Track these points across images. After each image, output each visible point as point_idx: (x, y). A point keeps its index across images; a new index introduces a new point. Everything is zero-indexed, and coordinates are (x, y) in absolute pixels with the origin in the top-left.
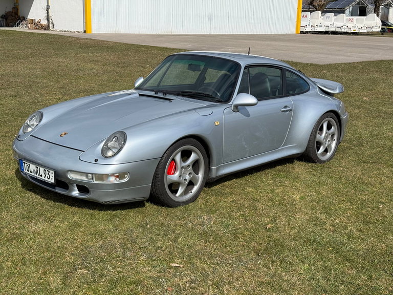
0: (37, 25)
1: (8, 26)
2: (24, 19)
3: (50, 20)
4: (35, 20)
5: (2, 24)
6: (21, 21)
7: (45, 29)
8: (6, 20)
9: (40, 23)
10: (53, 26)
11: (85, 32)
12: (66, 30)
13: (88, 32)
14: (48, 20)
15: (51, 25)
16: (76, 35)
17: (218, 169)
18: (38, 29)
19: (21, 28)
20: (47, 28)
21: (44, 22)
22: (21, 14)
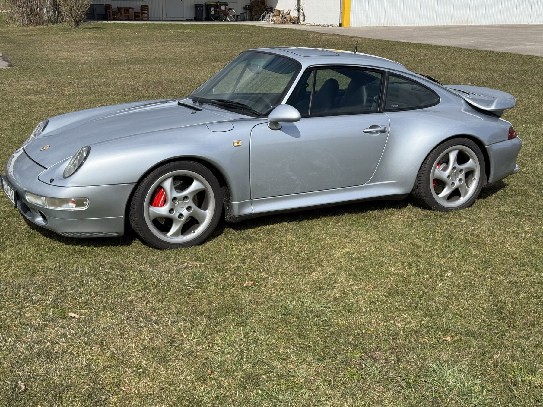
0: (285, 18)
1: (252, 19)
2: (271, 9)
3: (301, 11)
4: (284, 11)
5: (245, 17)
6: (268, 13)
7: (294, 23)
8: (250, 11)
9: (289, 14)
10: (304, 18)
11: (341, 25)
12: (318, 23)
13: (345, 26)
14: (298, 10)
15: (302, 18)
16: (330, 30)
17: (242, 206)
18: (285, 23)
19: (266, 23)
20: (296, 21)
21: (294, 14)
22: (268, 4)
